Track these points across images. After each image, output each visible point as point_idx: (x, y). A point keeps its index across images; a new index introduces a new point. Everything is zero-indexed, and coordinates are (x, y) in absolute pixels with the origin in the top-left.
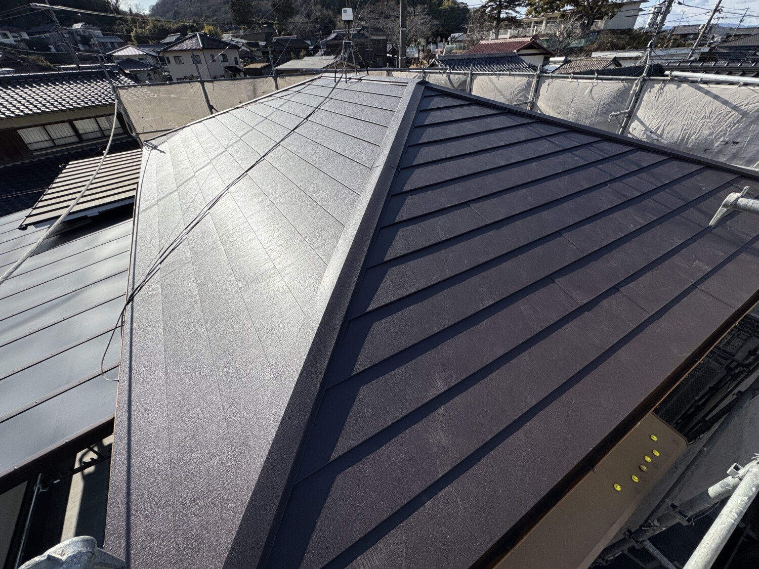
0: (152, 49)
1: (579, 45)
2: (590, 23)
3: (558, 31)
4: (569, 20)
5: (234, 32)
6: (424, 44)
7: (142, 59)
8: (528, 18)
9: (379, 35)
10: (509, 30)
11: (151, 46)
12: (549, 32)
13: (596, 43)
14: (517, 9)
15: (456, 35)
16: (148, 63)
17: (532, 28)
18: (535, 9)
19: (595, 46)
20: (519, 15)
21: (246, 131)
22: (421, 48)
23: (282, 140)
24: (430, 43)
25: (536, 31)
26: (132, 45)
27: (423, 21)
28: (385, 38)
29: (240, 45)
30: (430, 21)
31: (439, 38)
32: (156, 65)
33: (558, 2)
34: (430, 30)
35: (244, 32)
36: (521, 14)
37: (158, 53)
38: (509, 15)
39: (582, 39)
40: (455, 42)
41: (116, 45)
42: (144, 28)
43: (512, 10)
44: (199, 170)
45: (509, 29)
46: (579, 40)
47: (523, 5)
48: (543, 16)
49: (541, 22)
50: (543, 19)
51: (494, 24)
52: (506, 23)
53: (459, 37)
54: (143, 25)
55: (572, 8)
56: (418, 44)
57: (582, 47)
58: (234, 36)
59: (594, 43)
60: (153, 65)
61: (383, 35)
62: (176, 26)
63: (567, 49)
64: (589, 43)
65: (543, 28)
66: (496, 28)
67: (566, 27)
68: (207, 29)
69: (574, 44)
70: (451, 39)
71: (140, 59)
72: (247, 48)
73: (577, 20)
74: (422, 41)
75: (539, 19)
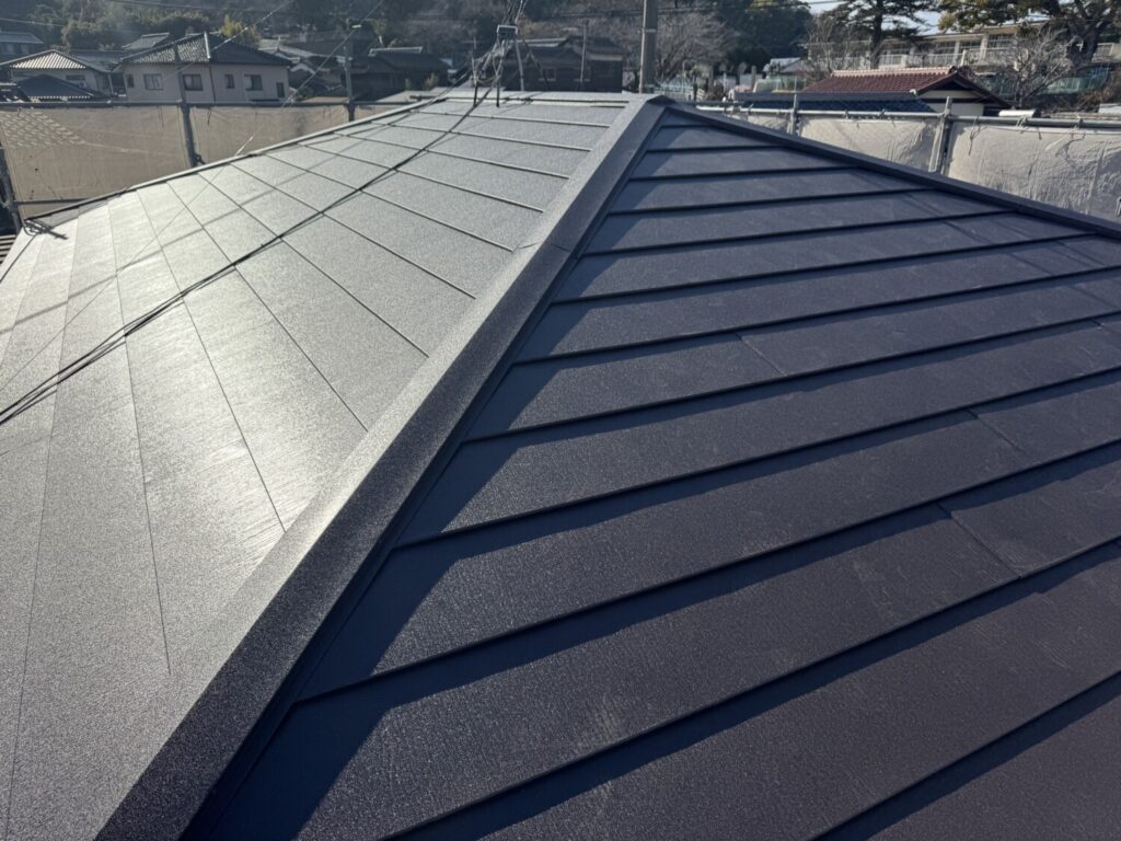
0: (100, 59)
1: (1070, 91)
2: (1091, 47)
3: (1016, 59)
4: (1038, 41)
5: (288, 36)
6: (707, 75)
7: (74, 78)
8: (944, 34)
9: (607, 54)
10: (905, 56)
11: (101, 54)
12: (995, 61)
13: (1107, 88)
14: (919, 14)
15: (784, 61)
16: (85, 85)
17: (956, 54)
18: (961, 16)
19: (1107, 92)
20: (923, 27)
21: (256, 194)
22: (699, 82)
23: (330, 208)
24: (721, 74)
25: (966, 59)
26: (61, 50)
27: (705, 31)
28: (619, 59)
29: (295, 60)
30: (722, 32)
31: (743, 66)
32: (101, 90)
33: (1012, 6)
34: (721, 48)
35: (309, 37)
36: (929, 25)
37: (113, 67)
38: (902, 26)
39: (1074, 79)
40: (779, 74)
41: (24, 49)
42: (94, 21)
43: (908, 16)
44: (128, 265)
45: (903, 53)
46: (1067, 80)
47: (931, 7)
48: (978, 31)
49: (978, 44)
50: (981, 38)
51: (868, 41)
52: (895, 41)
53: (789, 65)
54: (93, 16)
55: (1044, 18)
56: (694, 73)
57: (1075, 94)
58: (285, 44)
59: (1102, 89)
60: (96, 89)
61: (616, 54)
62: (162, 19)
63: (1042, 96)
64: (1091, 87)
65: (981, 55)
66: (872, 50)
67: (1033, 53)
68: (228, 28)
69: (1055, 87)
70: (772, 68)
71: (68, 77)
72: (310, 66)
73: (1058, 39)
74: (706, 71)
75: (971, 35)
